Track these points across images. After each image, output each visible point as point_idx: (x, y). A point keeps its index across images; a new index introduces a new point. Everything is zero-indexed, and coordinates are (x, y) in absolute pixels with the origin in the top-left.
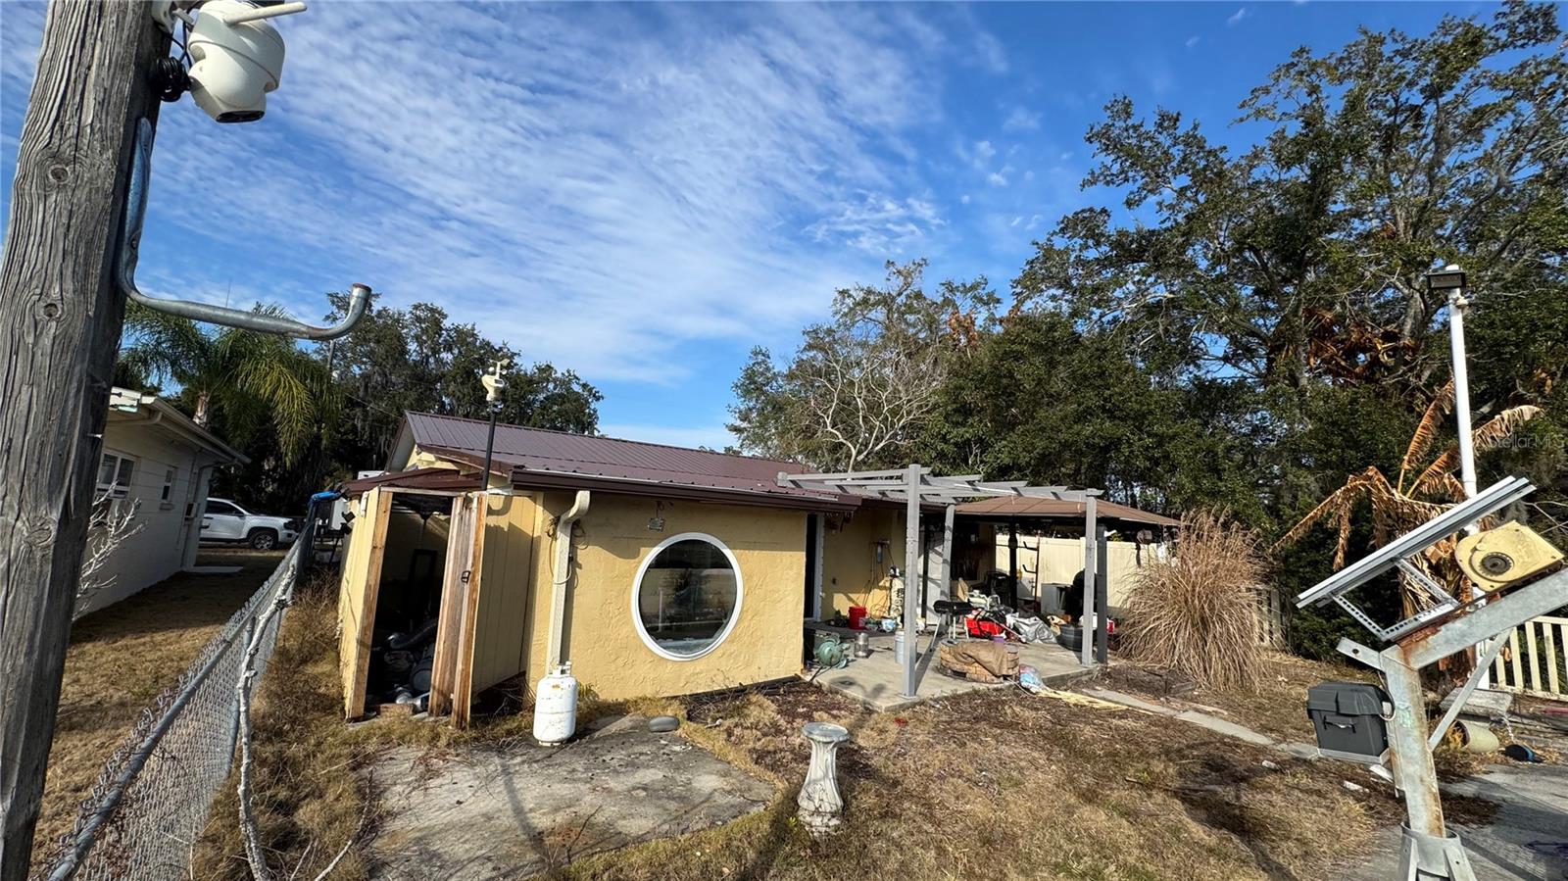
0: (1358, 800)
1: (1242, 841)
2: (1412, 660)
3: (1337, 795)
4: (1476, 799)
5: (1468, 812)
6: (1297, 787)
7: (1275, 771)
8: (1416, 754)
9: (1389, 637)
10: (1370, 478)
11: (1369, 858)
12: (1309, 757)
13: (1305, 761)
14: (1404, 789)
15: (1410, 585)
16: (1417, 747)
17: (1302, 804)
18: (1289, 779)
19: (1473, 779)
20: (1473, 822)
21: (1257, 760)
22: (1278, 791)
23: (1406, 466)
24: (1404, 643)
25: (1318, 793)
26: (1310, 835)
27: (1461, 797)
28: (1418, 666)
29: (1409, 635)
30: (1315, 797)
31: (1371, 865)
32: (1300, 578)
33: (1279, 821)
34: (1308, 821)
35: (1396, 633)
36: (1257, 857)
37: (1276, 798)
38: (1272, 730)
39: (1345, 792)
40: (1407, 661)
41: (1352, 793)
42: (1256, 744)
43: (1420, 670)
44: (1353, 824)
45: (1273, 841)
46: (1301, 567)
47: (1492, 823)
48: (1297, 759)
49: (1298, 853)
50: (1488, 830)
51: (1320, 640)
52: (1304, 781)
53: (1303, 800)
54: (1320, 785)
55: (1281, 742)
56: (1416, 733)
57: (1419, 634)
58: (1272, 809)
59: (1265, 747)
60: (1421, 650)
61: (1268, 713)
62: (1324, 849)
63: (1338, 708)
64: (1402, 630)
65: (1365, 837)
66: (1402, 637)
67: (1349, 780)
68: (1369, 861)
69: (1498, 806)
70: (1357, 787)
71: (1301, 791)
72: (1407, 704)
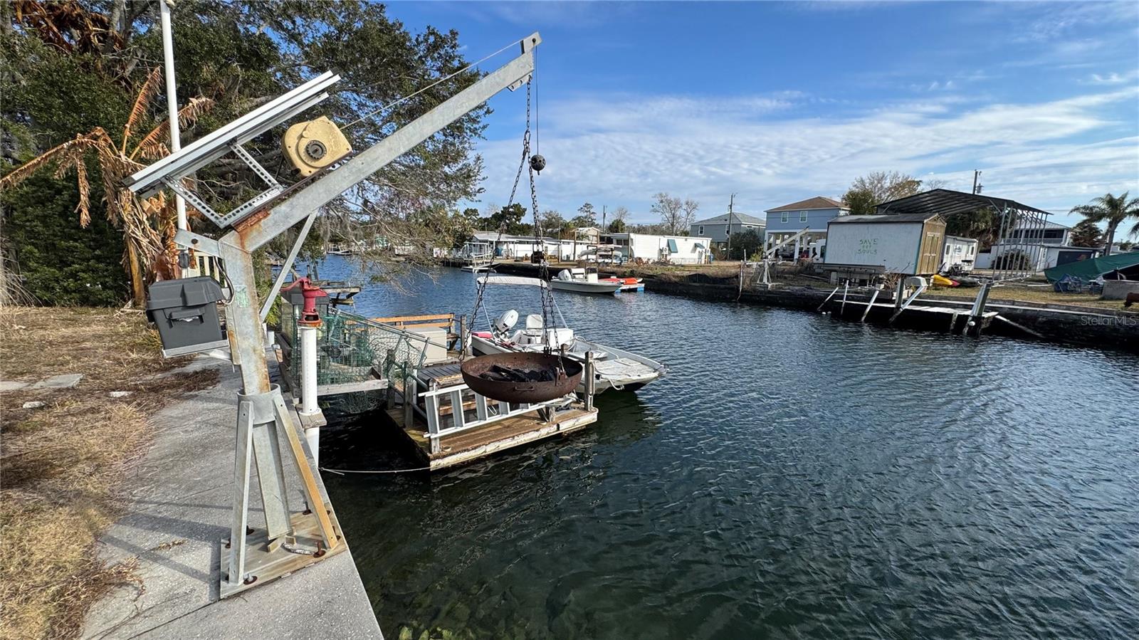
0: (129, 403)
1: (25, 491)
2: (247, 243)
3: (109, 406)
4: (204, 371)
5: (205, 380)
6: (69, 413)
7: (41, 408)
8: (251, 329)
9: (226, 223)
10: (96, 138)
11: (153, 442)
12: (70, 385)
13: (68, 389)
14: (240, 363)
15: (134, 233)
16: (251, 322)
17: (80, 427)
18: (58, 410)
19: (197, 360)
20: (208, 385)
21: (16, 406)
22: (51, 425)
23: (128, 133)
24: (240, 228)
25: (93, 410)
26: (97, 449)
27: (196, 373)
28: (251, 249)
29: (244, 220)
30: (90, 415)
31: (156, 446)
32: (27, 232)
33: (61, 451)
34: (92, 438)
35: (233, 218)
36: (48, 497)
37: (51, 432)
38: (22, 374)
39: (114, 401)
40: (242, 245)
41: (121, 399)
42: (8, 392)
43: (254, 253)
44: (130, 422)
45: (62, 472)
46: (28, 221)
47: (219, 382)
48: (60, 390)
49: (92, 470)
50: (219, 386)
51: (53, 288)
52: (74, 405)
53: (79, 422)
54: (91, 403)
55: (36, 382)
56: (251, 310)
57: (253, 218)
58: (50, 444)
59: (20, 390)
60: (255, 233)
61: (13, 360)
62: (115, 453)
63: (185, 301)
64: (238, 215)
65: (142, 429)
66: (238, 223)
67: (114, 390)
68: (153, 445)
69: (218, 370)
70: (123, 393)
71: (73, 415)
72: (244, 286)
